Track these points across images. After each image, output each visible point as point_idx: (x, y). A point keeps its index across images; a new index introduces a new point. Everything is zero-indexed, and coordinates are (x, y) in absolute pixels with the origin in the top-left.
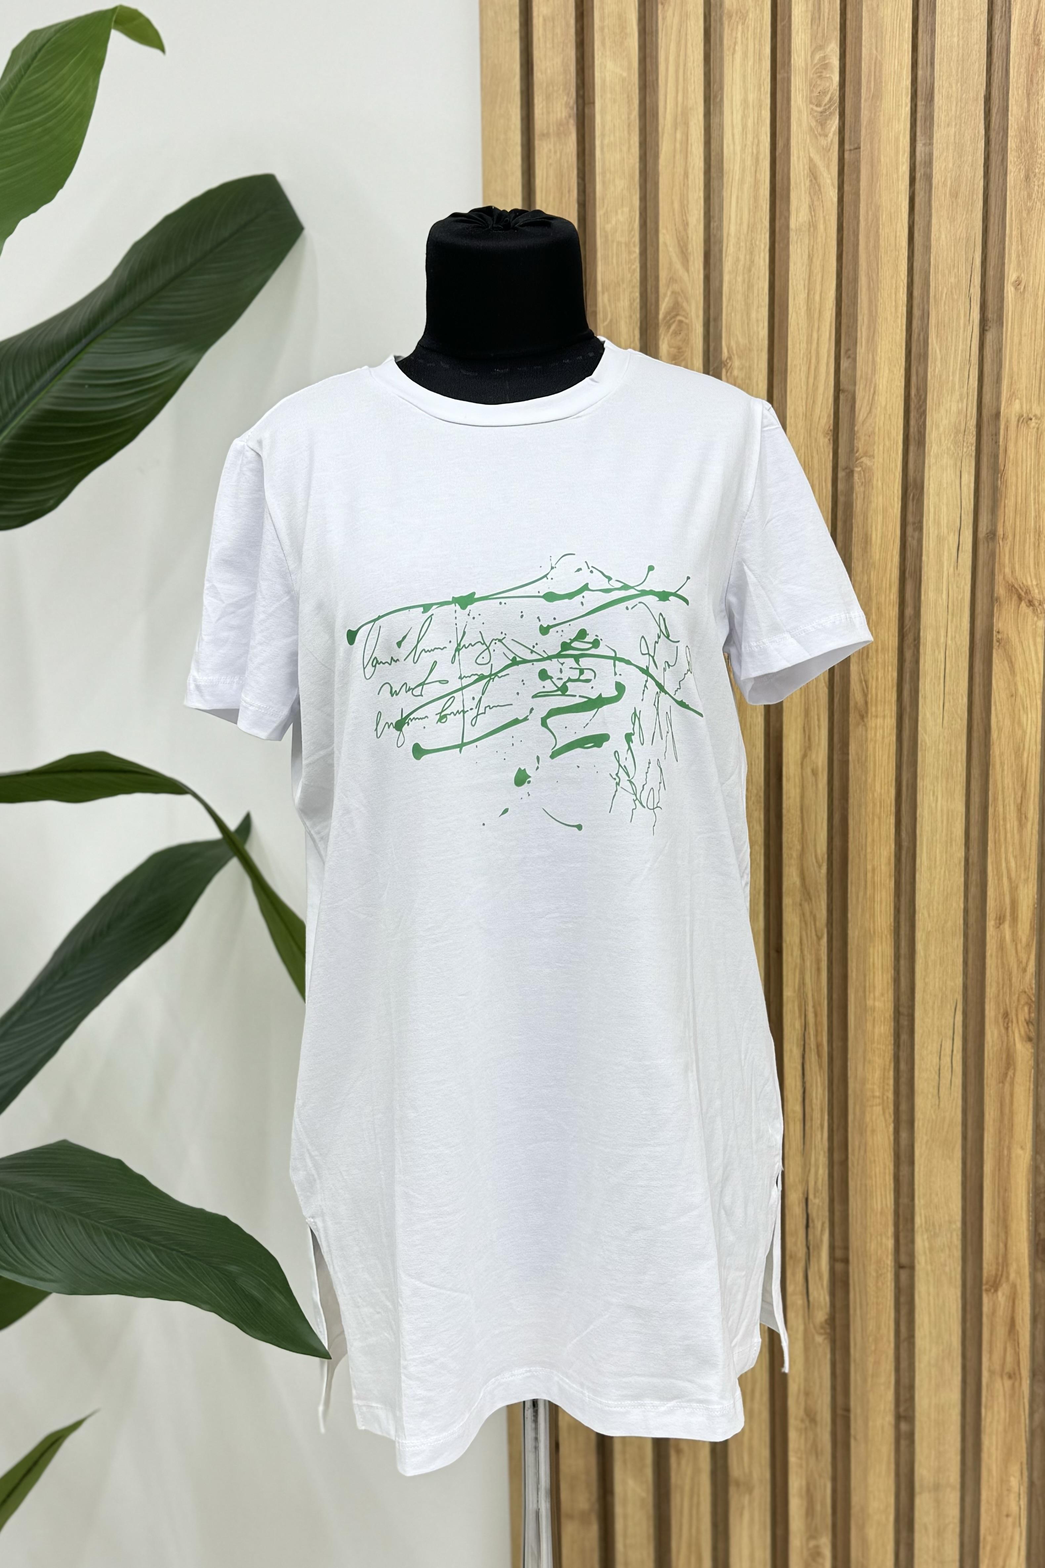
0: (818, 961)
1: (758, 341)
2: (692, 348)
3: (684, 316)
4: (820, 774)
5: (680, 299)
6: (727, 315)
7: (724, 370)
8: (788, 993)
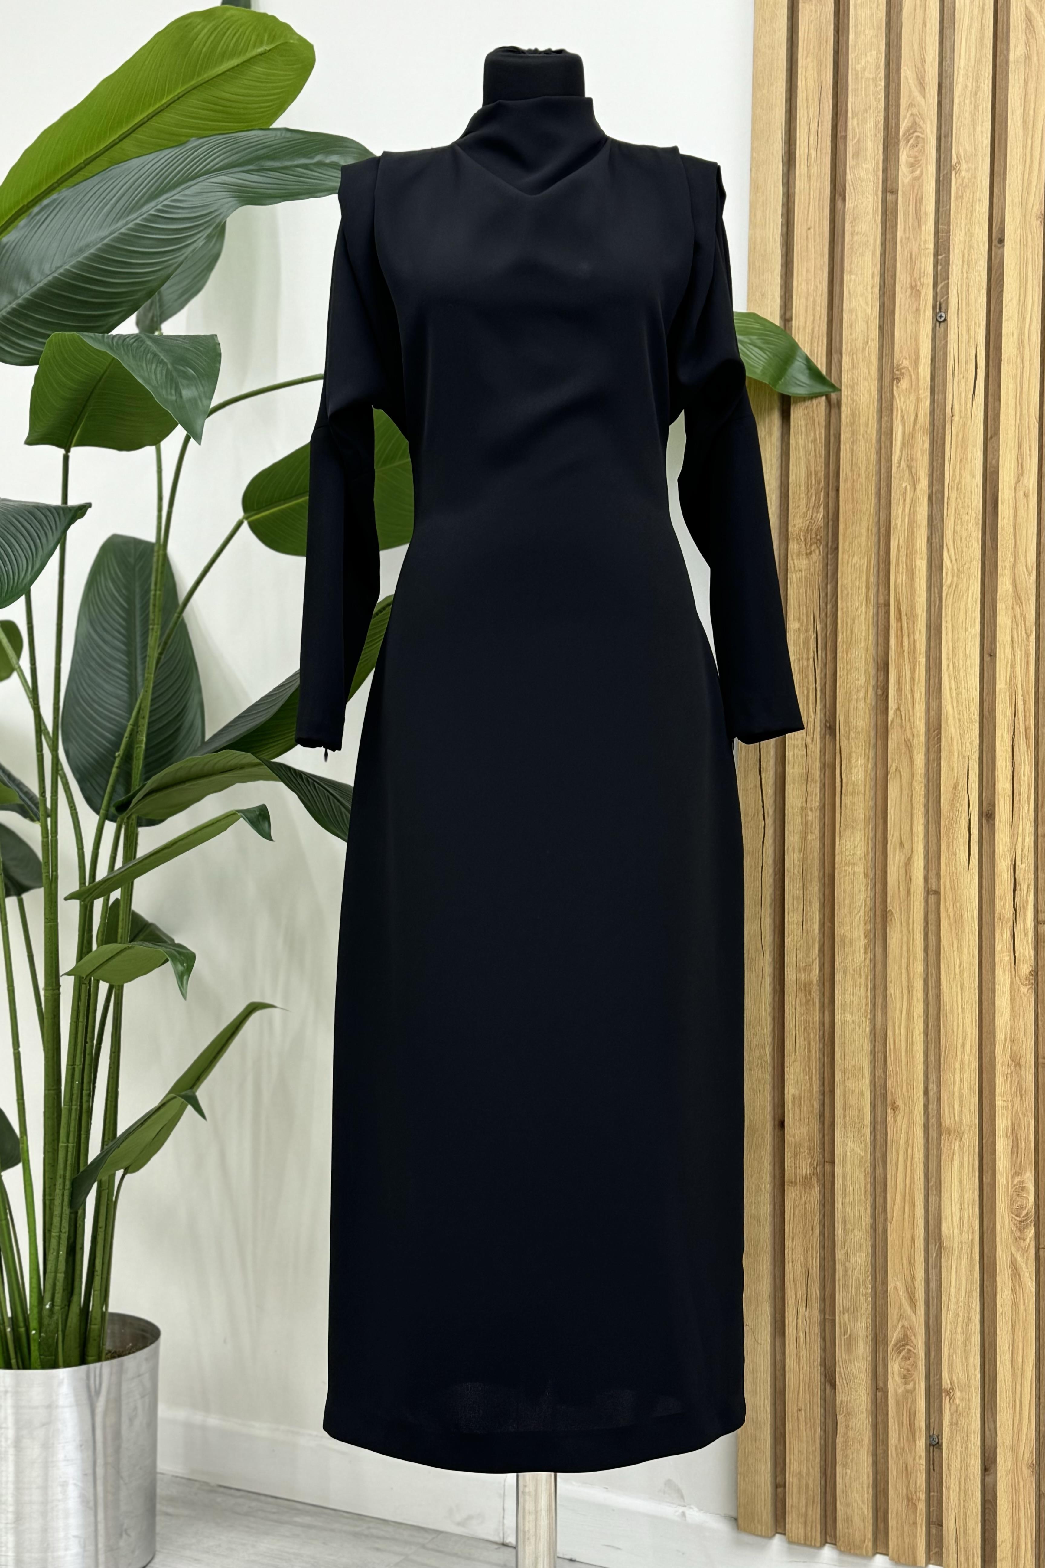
0: (1027, 655)
1: (982, 148)
2: (927, 156)
3: (920, 132)
4: (1031, 496)
5: (917, 119)
6: (957, 129)
7: (953, 173)
8: (1001, 685)
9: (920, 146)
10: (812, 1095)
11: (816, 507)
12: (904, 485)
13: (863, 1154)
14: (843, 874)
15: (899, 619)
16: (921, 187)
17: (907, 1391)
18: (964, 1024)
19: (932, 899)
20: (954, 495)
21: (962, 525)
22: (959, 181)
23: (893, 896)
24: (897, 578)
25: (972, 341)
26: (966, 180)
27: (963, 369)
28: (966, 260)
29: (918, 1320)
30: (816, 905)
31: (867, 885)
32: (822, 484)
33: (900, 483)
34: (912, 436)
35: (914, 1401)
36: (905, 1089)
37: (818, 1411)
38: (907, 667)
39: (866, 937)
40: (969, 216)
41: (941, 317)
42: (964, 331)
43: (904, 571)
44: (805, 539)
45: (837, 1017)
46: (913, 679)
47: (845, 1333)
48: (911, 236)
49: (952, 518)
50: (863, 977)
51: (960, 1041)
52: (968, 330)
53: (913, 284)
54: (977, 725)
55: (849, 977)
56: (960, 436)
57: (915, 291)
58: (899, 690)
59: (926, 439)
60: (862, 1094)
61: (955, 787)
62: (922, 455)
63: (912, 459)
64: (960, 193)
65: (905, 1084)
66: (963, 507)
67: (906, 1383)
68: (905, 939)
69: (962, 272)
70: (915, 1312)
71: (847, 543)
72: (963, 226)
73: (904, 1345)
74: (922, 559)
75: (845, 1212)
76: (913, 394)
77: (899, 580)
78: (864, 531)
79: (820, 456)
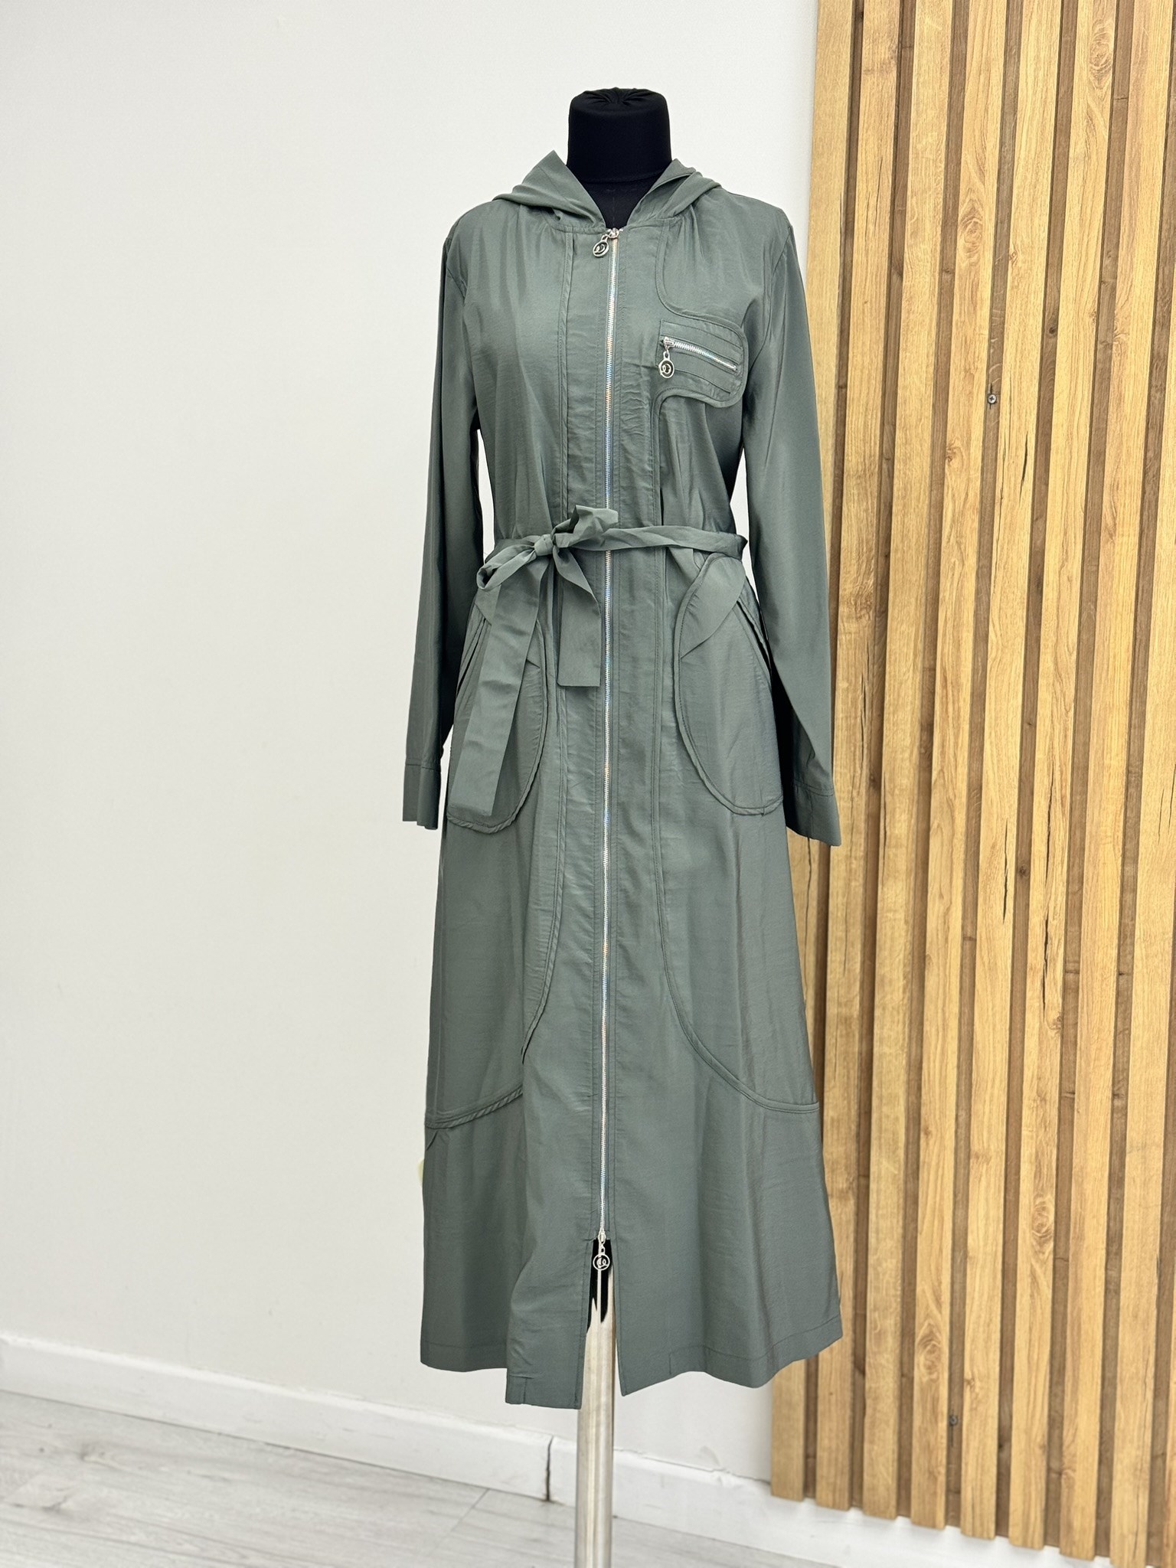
0: (1065, 730)
1: (1039, 240)
2: (984, 243)
3: (978, 218)
4: (1074, 578)
5: (974, 205)
6: (1015, 220)
7: (1010, 262)
8: (1040, 755)
9: (977, 233)
10: (849, 1118)
11: (868, 573)
12: (953, 560)
13: (896, 1172)
14: (883, 920)
15: (945, 686)
16: (977, 273)
17: (932, 1381)
18: (995, 1061)
19: (968, 944)
20: (1000, 574)
21: (1008, 603)
22: (1016, 271)
23: (931, 943)
24: (944, 647)
25: (1023, 427)
26: (1022, 271)
27: (1014, 454)
28: (1019, 349)
29: (943, 1319)
30: (858, 946)
31: (907, 931)
32: (873, 552)
33: (949, 557)
34: (962, 514)
35: (937, 1389)
36: (937, 1117)
37: (848, 1396)
38: (951, 732)
39: (905, 978)
40: (1023, 307)
41: (992, 399)
42: (1015, 418)
43: (951, 641)
44: (856, 604)
45: (876, 1050)
46: (956, 743)
47: (875, 1328)
48: (967, 320)
49: (999, 596)
50: (901, 1015)
51: (991, 1076)
52: (1019, 418)
53: (967, 367)
54: (1016, 790)
55: (887, 1013)
56: (1009, 519)
57: (969, 374)
58: (943, 753)
59: (976, 518)
60: (897, 1119)
61: (993, 847)
62: (971, 533)
63: (962, 537)
64: (1016, 284)
65: (937, 1113)
66: (1009, 586)
67: (930, 1373)
68: (941, 982)
69: (1016, 361)
70: (940, 1312)
71: (896, 611)
72: (1018, 315)
73: (931, 1340)
74: (968, 631)
75: (878, 1223)
76: (963, 475)
77: (946, 651)
78: (913, 600)
79: (872, 525)
